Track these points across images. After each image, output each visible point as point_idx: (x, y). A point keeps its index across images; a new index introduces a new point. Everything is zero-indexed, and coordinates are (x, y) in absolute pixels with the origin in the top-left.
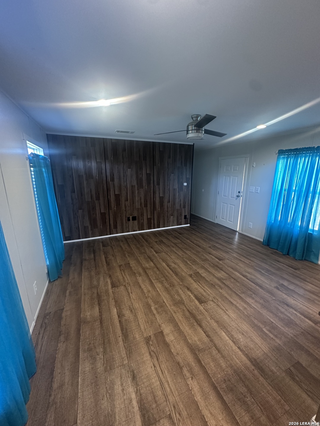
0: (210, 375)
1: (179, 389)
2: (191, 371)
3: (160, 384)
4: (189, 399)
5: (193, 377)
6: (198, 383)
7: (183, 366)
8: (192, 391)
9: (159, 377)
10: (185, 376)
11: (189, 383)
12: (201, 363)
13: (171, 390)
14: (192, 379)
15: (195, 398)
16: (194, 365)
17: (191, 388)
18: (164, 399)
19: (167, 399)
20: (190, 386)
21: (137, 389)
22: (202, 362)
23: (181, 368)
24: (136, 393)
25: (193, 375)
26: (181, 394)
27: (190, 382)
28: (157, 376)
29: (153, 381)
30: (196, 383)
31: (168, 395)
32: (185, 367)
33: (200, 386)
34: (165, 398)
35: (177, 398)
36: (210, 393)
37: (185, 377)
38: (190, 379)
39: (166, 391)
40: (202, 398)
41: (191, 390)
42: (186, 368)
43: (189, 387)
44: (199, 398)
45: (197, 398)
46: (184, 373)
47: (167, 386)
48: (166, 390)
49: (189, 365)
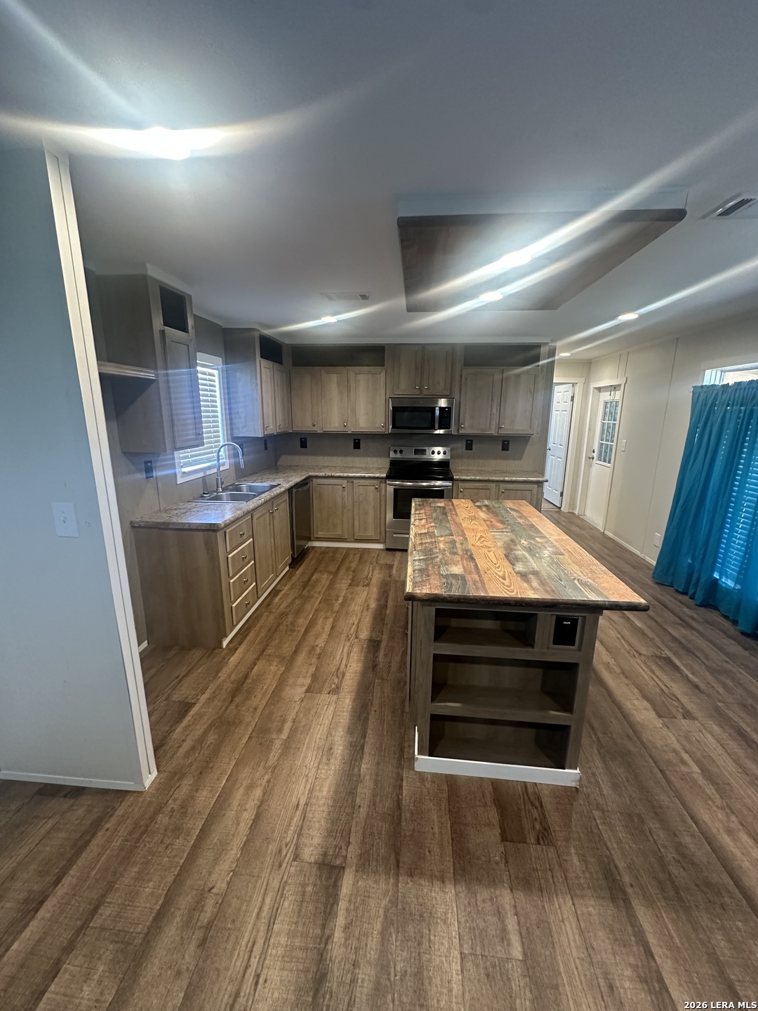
0: (176, 873)
1: (250, 886)
2: (198, 906)
3: (276, 921)
4: (248, 861)
5: (206, 889)
6: (210, 873)
7: (201, 927)
8: (233, 868)
9: (267, 939)
10: (218, 905)
11: (224, 885)
12: (162, 906)
13: (265, 894)
14: (213, 888)
15: (239, 856)
16: (178, 913)
17: (231, 874)
18: (287, 888)
19: (282, 883)
20: (228, 879)
21: (326, 944)
22: (158, 907)
23: (209, 926)
24: (330, 937)
25: (202, 894)
26: (253, 876)
27: (221, 886)
28: (269, 945)
29: (286, 939)
30: (214, 876)
31: (277, 889)
32: (199, 924)
33: (213, 867)
34: (284, 888)
35: (265, 875)
36: (212, 846)
37: (221, 900)
38: (214, 891)
39: (276, 899)
40: (229, 848)
41: (233, 871)
42: (201, 918)
43: (231, 879)
44: (234, 852)
45: (236, 854)
46: (216, 910)
47: (266, 908)
48: (273, 902)
49: (188, 924)
